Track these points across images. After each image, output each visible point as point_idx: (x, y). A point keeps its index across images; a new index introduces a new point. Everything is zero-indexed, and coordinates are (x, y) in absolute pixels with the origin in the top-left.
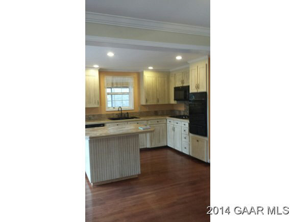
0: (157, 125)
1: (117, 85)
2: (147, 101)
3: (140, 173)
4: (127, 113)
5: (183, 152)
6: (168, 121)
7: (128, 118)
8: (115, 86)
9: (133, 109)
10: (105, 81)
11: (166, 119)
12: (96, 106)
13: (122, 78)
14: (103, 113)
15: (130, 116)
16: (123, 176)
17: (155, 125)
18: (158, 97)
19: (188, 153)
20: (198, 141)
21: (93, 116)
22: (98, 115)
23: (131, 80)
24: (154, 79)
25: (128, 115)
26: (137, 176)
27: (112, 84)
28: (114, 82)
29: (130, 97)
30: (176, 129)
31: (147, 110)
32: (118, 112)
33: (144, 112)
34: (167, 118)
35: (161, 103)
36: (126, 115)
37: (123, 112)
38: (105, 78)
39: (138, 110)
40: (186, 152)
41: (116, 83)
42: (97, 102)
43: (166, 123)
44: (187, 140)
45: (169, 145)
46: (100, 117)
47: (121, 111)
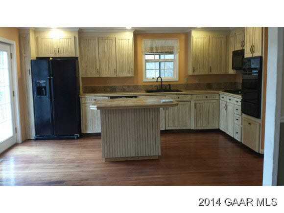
0: (206, 101)
1: (157, 50)
2: (194, 71)
3: (160, 154)
4: (169, 85)
5: (235, 138)
6: (221, 96)
7: (170, 91)
8: (155, 51)
9: (178, 80)
10: (143, 46)
11: (219, 94)
12: (130, 75)
13: (164, 41)
14: (140, 84)
15: (172, 89)
16: (139, 155)
17: (202, 102)
18: (211, 65)
19: (239, 140)
20: (249, 124)
21: (129, 87)
22: (134, 86)
23: (175, 43)
24: (206, 40)
25: (170, 88)
26: (157, 158)
27: (152, 48)
28: (154, 46)
29: (174, 65)
30: (229, 107)
31: (197, 82)
32: (158, 84)
33: (192, 84)
34: (221, 92)
35: (214, 72)
36: (168, 88)
37: (163, 83)
38: (143, 42)
39: (184, 81)
40: (237, 137)
41: (156, 47)
42: (131, 70)
43: (219, 100)
44: (239, 122)
45: (220, 129)
46: (136, 88)
47: (162, 82)
